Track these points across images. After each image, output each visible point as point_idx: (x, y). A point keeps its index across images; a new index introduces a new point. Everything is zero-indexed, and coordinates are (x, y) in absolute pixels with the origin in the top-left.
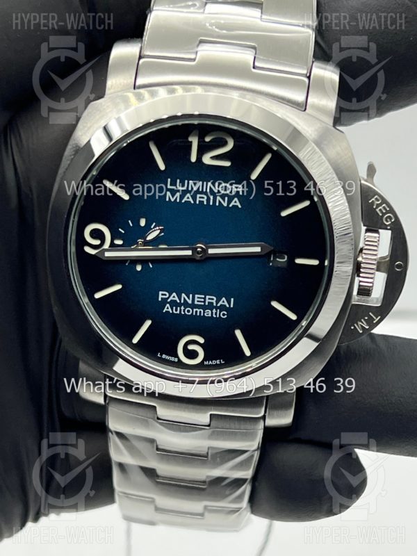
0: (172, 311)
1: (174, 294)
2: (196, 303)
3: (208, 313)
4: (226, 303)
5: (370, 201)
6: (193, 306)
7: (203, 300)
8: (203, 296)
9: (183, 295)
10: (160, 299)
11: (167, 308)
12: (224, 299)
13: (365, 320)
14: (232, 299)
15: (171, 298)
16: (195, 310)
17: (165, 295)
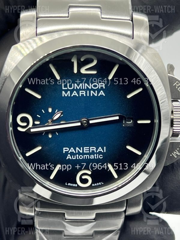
0: (72, 158)
1: (72, 148)
2: (85, 152)
3: (92, 157)
4: (102, 150)
5: (174, 85)
6: (83, 154)
7: (88, 150)
8: (88, 148)
9: (77, 148)
10: (64, 152)
11: (69, 157)
12: (100, 148)
13: (177, 150)
14: (105, 147)
15: (70, 151)
16: (84, 156)
17: (67, 149)
